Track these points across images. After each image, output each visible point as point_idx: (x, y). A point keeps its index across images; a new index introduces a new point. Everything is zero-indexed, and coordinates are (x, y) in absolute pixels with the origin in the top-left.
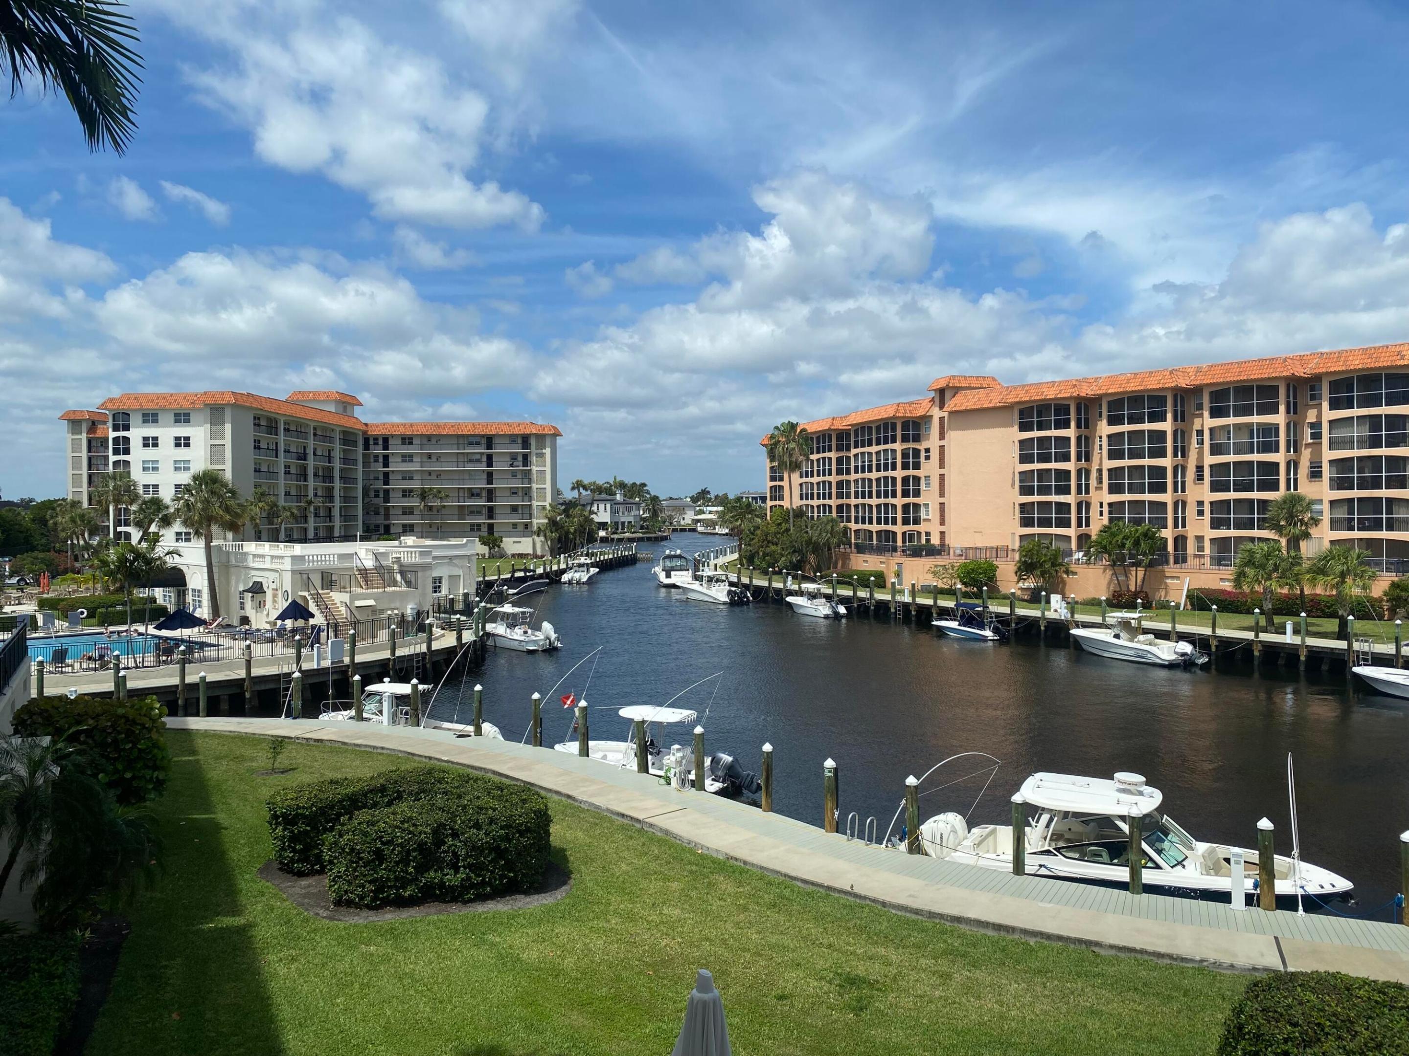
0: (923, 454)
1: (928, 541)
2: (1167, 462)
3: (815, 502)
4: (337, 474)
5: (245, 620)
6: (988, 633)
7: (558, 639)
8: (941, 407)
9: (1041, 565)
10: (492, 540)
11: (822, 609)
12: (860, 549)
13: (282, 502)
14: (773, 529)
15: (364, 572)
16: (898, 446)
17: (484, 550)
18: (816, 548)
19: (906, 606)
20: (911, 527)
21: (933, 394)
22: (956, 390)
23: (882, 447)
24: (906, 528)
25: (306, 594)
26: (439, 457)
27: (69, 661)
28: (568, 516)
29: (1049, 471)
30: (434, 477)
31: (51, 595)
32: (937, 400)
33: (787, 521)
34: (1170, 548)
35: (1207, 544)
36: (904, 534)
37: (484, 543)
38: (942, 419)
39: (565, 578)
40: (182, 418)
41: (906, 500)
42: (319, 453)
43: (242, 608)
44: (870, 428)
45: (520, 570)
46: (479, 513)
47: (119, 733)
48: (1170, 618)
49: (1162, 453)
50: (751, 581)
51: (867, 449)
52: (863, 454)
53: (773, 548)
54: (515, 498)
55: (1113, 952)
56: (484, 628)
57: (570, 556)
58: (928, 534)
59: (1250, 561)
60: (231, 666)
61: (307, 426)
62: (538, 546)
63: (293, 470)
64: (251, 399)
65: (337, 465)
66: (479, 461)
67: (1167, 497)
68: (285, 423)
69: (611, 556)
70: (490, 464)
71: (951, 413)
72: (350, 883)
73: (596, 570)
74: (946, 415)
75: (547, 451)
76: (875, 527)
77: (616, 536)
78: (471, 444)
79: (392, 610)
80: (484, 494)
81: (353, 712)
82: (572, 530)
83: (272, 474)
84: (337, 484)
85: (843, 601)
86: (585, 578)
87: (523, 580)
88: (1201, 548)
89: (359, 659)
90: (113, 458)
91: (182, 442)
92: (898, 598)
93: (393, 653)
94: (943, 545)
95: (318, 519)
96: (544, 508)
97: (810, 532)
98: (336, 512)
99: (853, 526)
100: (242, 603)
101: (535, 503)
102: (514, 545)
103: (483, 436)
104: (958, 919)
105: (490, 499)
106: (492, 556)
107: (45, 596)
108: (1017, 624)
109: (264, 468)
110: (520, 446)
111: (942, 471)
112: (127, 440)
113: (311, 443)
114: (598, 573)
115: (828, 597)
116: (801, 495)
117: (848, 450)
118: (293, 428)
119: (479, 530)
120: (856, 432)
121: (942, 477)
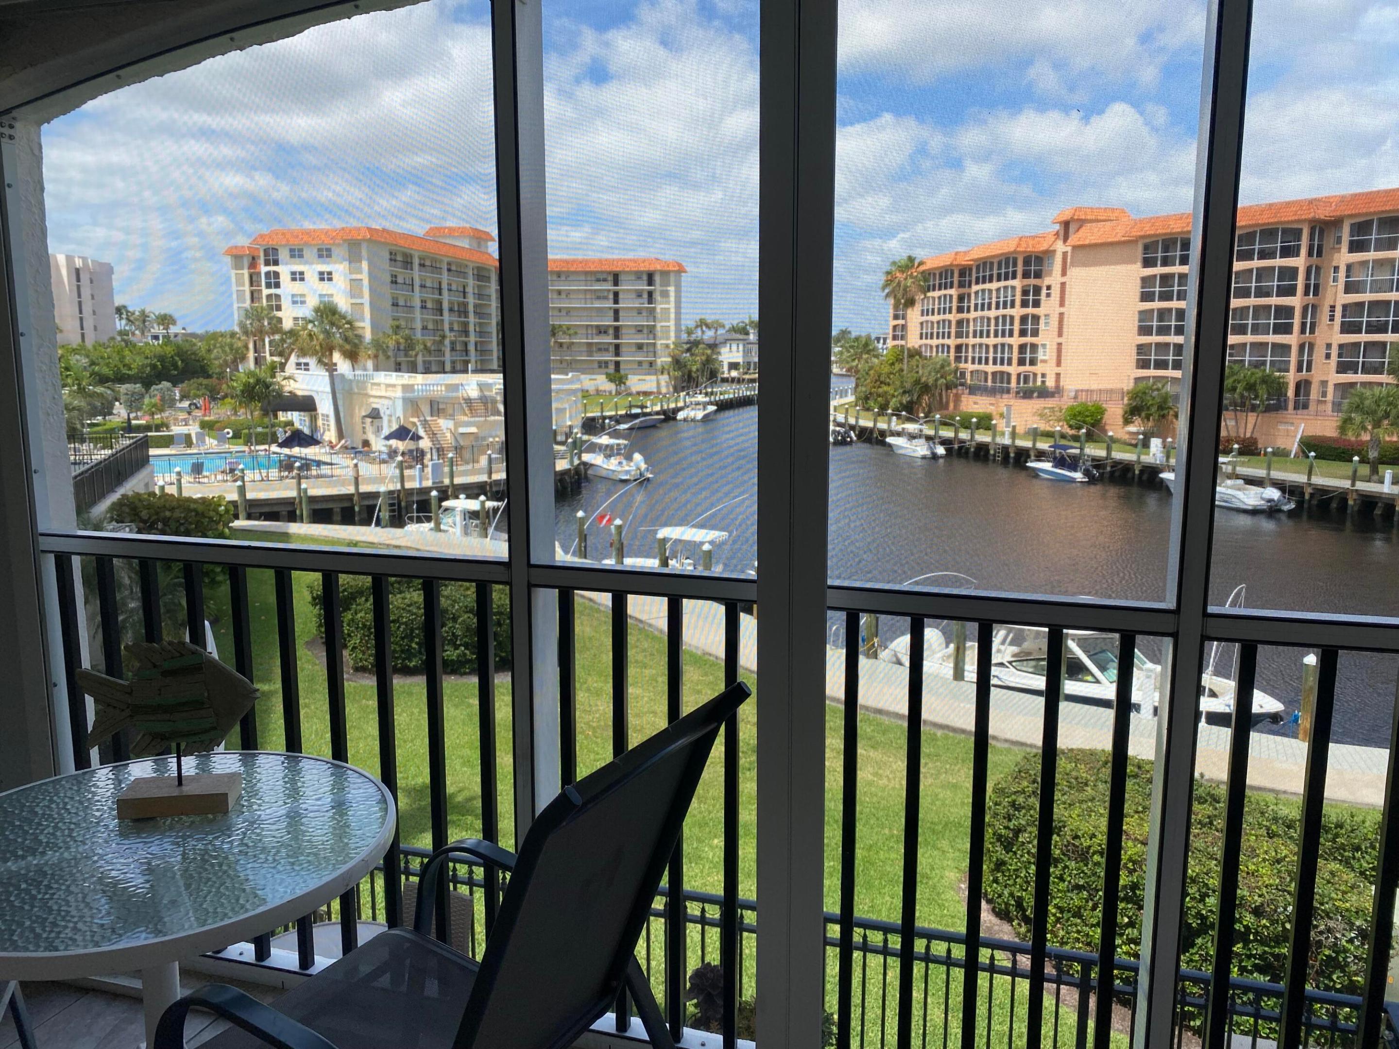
0: (1044, 291)
1: (1043, 382)
2: (1296, 301)
3: (935, 342)
4: (471, 308)
5: (366, 443)
6: (1078, 476)
7: (647, 470)
8: (1065, 240)
9: (1148, 408)
10: (617, 377)
11: (921, 449)
12: (973, 390)
13: (419, 335)
14: (886, 369)
15: (469, 401)
16: (1017, 283)
17: (611, 387)
18: (926, 389)
19: (1005, 449)
20: (1027, 368)
21: (1057, 227)
22: (1082, 222)
23: (1002, 284)
24: (1022, 369)
25: (415, 420)
26: (568, 293)
27: (205, 473)
28: (692, 355)
29: (1170, 310)
30: (564, 313)
31: (212, 418)
32: (1062, 233)
33: (902, 360)
34: (1291, 393)
35: (1330, 390)
36: (1019, 375)
37: (611, 380)
38: (1065, 254)
39: (680, 416)
40: (324, 253)
41: (1023, 340)
42: (454, 287)
43: (364, 433)
44: (992, 264)
45: (637, 407)
46: (607, 350)
47: (191, 523)
48: (1265, 465)
49: (1290, 291)
50: (857, 421)
51: (987, 286)
52: (983, 291)
53: (885, 388)
54: (640, 336)
55: (1006, 745)
56: (580, 458)
57: (688, 394)
58: (1043, 375)
59: (1358, 407)
60: (344, 483)
61: (441, 261)
62: (663, 383)
63: (429, 305)
64: (385, 234)
65: (471, 300)
66: (606, 298)
67: (1292, 339)
68: (420, 259)
69: (731, 396)
70: (616, 301)
71: (1075, 248)
72: (364, 653)
73: (714, 408)
74: (1069, 249)
75: (672, 289)
76: (990, 368)
77: (747, 377)
78: (598, 280)
79: (494, 437)
80: (611, 331)
81: (432, 525)
82: (694, 368)
83: (410, 308)
84: (472, 319)
85: (944, 442)
86: (700, 415)
87: (636, 416)
88: (1324, 394)
89: (458, 481)
90: (266, 292)
91: (325, 277)
92: (999, 440)
93: (490, 477)
94: (1058, 387)
95: (454, 353)
96: (667, 346)
97: (921, 372)
98: (471, 348)
99: (970, 367)
100: (364, 428)
101: (659, 342)
102: (637, 382)
103: (609, 273)
104: (879, 711)
105: (617, 337)
106: (618, 393)
107: (207, 418)
108: (1112, 467)
109: (401, 302)
110: (645, 282)
111: (1062, 310)
112: (277, 275)
113: (445, 277)
114: (716, 411)
115: (929, 438)
116: (921, 334)
117: (970, 286)
118: (428, 263)
119: (607, 367)
120: (978, 267)
121: (1061, 315)
